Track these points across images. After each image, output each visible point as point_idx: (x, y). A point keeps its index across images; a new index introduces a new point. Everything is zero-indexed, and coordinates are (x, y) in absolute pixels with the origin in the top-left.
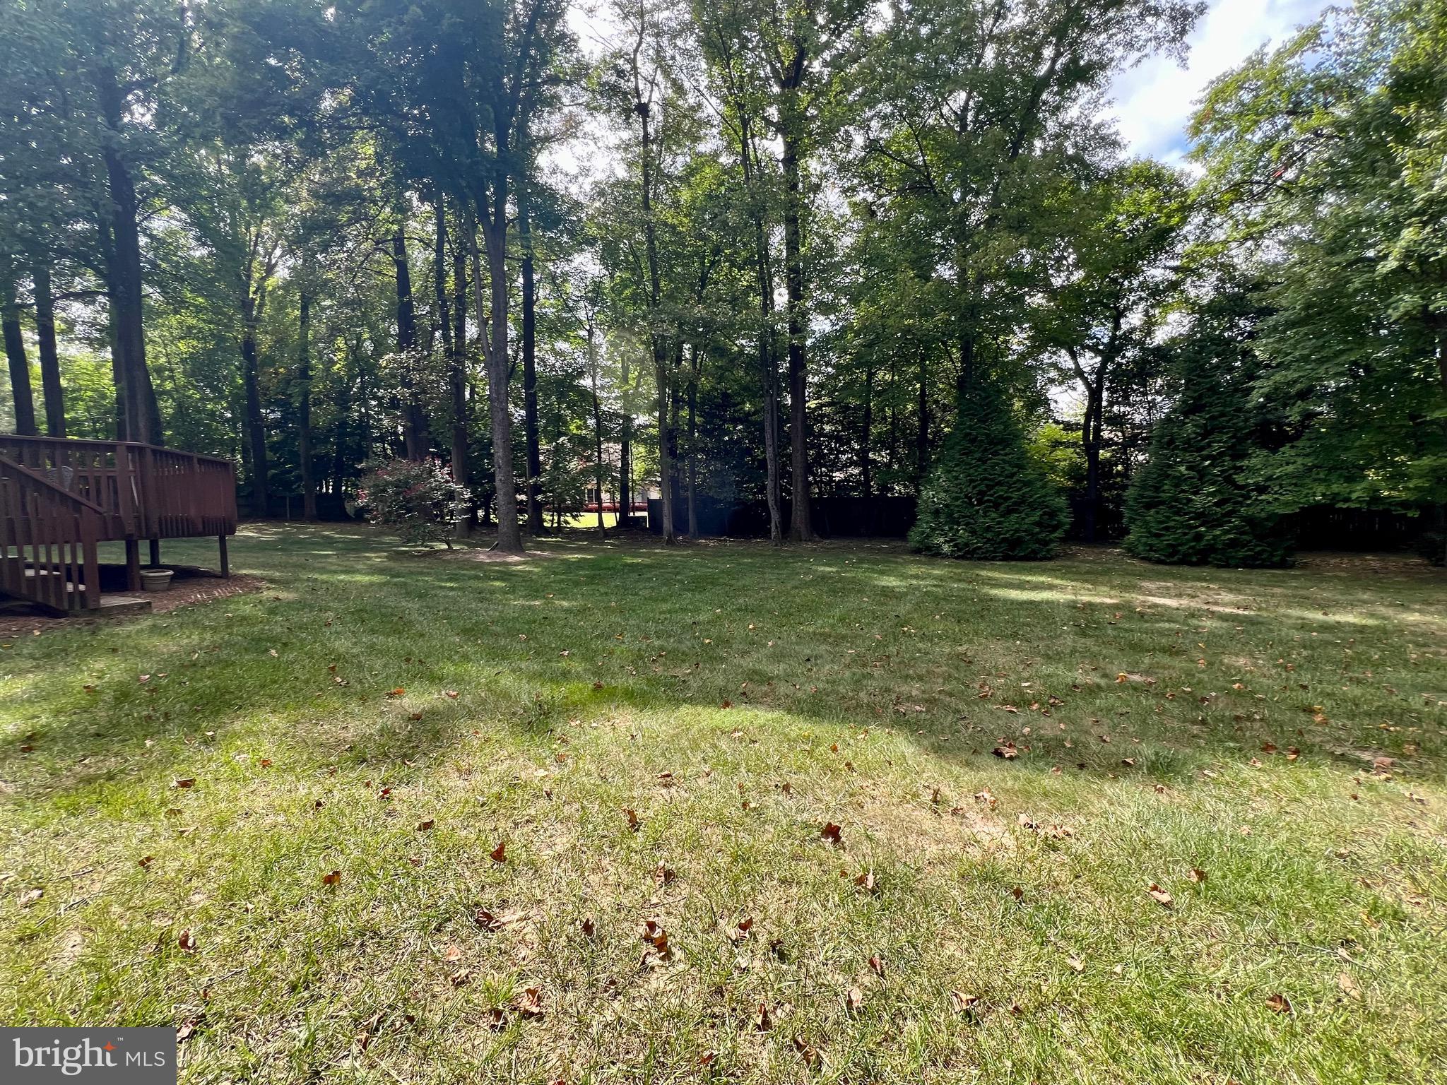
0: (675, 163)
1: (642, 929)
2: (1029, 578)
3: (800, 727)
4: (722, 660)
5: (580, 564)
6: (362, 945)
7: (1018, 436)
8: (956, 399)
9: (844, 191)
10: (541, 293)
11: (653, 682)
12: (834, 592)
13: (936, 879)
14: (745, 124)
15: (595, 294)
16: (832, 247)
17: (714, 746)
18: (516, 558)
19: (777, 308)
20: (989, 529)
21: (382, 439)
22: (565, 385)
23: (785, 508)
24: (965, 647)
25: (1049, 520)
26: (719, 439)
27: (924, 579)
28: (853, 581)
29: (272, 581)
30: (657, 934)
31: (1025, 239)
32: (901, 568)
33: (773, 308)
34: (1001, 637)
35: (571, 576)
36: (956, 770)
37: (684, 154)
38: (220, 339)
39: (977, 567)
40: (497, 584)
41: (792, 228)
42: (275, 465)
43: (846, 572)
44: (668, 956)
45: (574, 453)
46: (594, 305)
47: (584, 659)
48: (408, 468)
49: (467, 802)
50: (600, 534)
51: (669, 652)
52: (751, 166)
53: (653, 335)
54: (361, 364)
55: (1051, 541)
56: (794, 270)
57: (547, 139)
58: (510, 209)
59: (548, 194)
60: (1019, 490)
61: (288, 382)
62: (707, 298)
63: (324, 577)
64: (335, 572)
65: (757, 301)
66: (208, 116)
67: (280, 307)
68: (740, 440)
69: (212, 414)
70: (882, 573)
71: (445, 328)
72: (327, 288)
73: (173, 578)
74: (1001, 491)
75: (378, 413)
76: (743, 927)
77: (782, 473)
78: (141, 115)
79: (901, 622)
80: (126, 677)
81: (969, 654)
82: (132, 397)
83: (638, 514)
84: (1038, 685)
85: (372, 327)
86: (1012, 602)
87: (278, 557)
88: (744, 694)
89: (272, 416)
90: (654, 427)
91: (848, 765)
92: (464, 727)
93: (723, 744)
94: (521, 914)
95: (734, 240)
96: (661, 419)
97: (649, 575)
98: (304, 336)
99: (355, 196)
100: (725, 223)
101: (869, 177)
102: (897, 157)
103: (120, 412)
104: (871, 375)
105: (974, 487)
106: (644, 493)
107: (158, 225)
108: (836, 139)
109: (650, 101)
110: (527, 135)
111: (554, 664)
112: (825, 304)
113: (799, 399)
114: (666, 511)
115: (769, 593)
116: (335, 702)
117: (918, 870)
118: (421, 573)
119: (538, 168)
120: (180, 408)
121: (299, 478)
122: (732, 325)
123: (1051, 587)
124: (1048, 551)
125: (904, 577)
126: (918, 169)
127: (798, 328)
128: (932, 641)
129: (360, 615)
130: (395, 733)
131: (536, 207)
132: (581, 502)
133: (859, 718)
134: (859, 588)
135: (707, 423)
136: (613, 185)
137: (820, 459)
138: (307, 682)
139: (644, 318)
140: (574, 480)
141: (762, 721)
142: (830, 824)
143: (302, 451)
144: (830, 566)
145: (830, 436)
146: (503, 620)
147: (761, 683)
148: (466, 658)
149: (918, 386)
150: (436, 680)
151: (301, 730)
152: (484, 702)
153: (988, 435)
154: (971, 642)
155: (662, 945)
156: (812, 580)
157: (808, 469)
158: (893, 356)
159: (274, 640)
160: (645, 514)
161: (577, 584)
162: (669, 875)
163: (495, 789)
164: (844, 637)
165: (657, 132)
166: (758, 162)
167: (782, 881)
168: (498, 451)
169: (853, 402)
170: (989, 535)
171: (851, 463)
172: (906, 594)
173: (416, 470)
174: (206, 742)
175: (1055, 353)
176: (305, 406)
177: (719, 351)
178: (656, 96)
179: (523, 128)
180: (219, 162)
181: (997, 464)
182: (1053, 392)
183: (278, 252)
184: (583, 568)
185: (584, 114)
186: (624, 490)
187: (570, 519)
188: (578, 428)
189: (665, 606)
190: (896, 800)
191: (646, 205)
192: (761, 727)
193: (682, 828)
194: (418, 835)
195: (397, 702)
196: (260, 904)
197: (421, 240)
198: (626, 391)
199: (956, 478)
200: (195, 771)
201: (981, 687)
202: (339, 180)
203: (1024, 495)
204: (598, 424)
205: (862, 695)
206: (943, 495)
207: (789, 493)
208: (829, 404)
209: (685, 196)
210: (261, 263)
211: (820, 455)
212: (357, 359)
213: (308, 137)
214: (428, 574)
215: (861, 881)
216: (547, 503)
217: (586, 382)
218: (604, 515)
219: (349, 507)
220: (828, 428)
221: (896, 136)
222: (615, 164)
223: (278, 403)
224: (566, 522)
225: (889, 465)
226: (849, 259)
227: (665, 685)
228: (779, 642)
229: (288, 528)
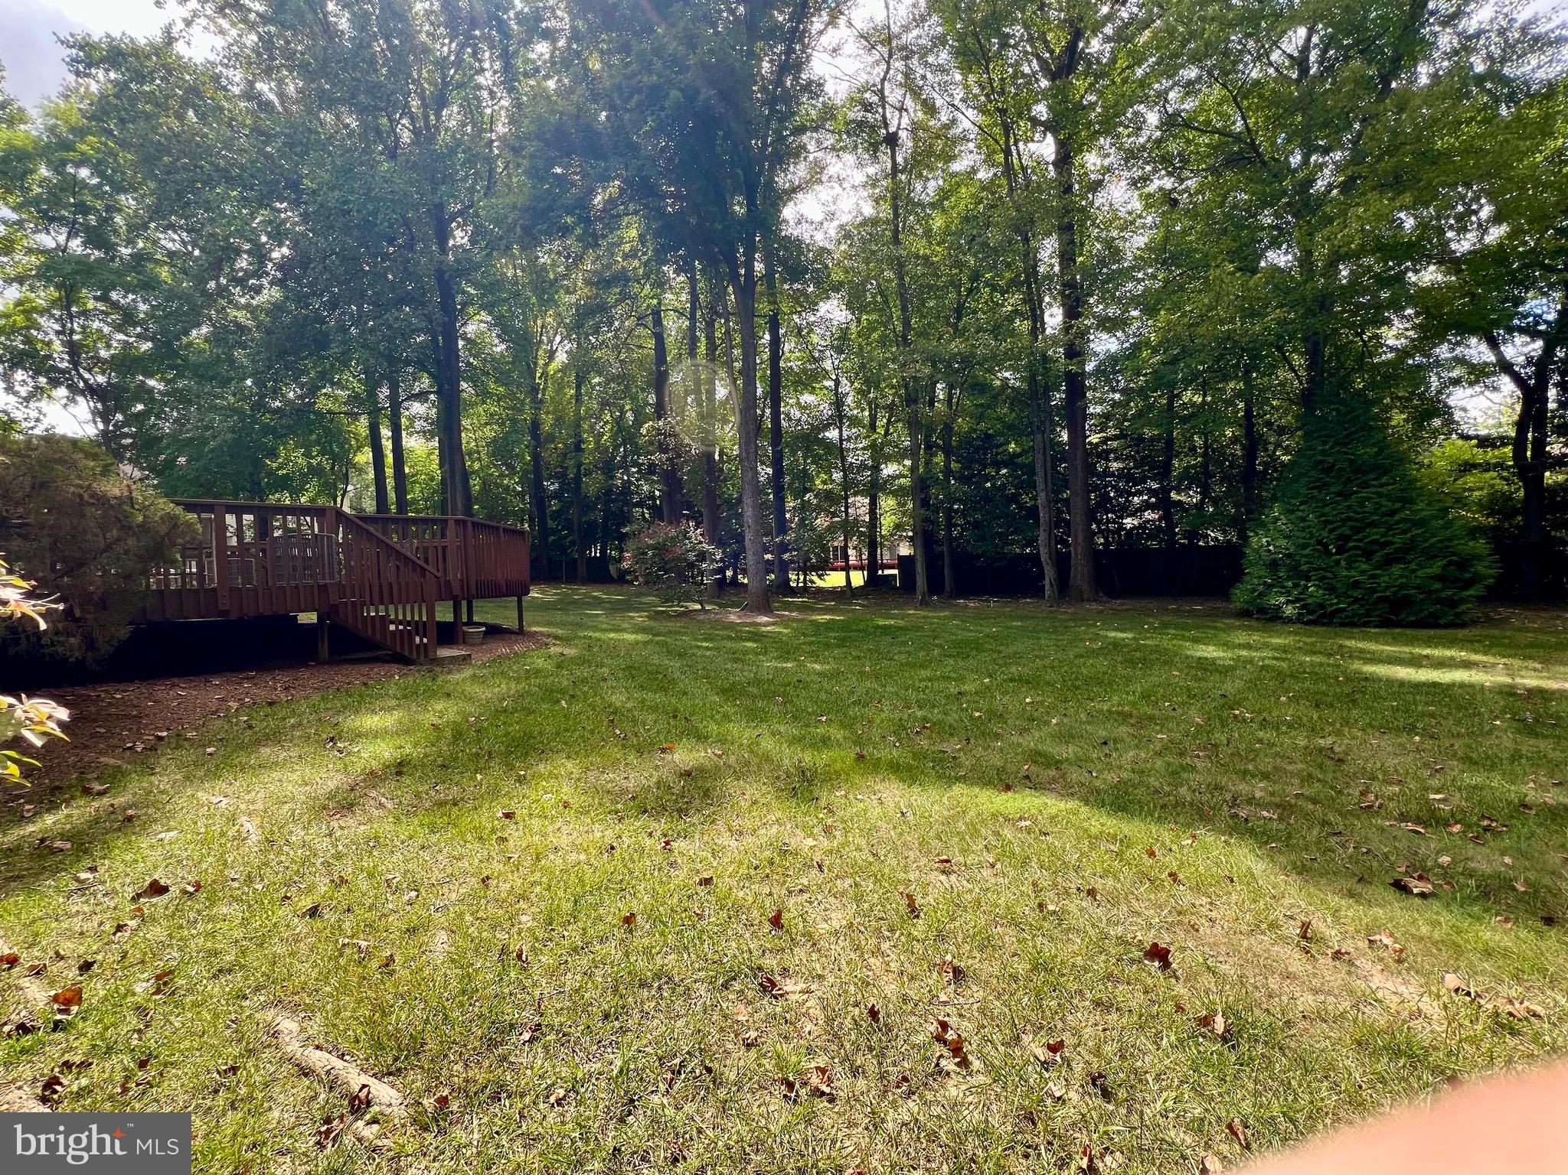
0: (927, 189)
1: (933, 1028)
2: (1427, 651)
3: (1100, 822)
4: (997, 736)
5: (829, 626)
6: (660, 988)
7: (1402, 460)
8: (1297, 417)
9: (1134, 183)
10: (787, 348)
11: (920, 756)
12: (1131, 663)
13: (1318, 1039)
14: (1007, 129)
15: (842, 341)
16: (1118, 251)
17: (997, 834)
18: (766, 619)
19: (1049, 331)
20: (1356, 585)
21: (640, 504)
22: (810, 439)
23: (1063, 562)
24: (1330, 740)
25: (1459, 573)
26: (979, 485)
27: (1257, 649)
28: (1156, 650)
29: (556, 638)
30: (950, 1035)
31: (1407, 198)
32: (1223, 636)
33: (1044, 330)
34: (1385, 729)
35: (821, 638)
36: (1335, 901)
37: (936, 178)
38: (514, 421)
39: (1337, 635)
40: (749, 644)
41: (1066, 237)
42: (554, 532)
43: (1146, 639)
44: (964, 1063)
45: (819, 509)
46: (842, 352)
47: (843, 726)
48: (666, 531)
49: (741, 863)
50: (847, 594)
51: (935, 724)
52: (1016, 175)
53: (904, 379)
54: (625, 434)
55: (1463, 601)
56: (1070, 285)
57: (794, 190)
58: (759, 267)
59: (795, 245)
60: (1405, 532)
61: (565, 455)
62: (965, 329)
63: (597, 635)
64: (606, 630)
65: (1023, 326)
66: (511, 229)
67: (560, 389)
68: (1004, 486)
69: (507, 489)
70: (1196, 641)
71: (697, 392)
72: (597, 367)
73: (485, 633)
74: (1375, 534)
75: (638, 480)
76: (1054, 1048)
77: (1058, 522)
78: (460, 237)
79: (1229, 702)
80: (459, 719)
81: (1337, 749)
82: (452, 477)
83: (887, 572)
84: (1457, 799)
85: (634, 399)
86: (1402, 683)
87: (559, 616)
88: (1027, 777)
89: (552, 488)
90: (905, 477)
91: (1173, 875)
92: (732, 786)
93: (1007, 833)
94: (802, 986)
95: (995, 262)
96: (913, 469)
97: (903, 639)
98: (577, 412)
99: (622, 278)
100: (985, 244)
101: (1166, 160)
102: (1206, 129)
103: (444, 491)
104: (1172, 398)
105: (1331, 531)
106: (892, 548)
107: (471, 329)
108: (1121, 124)
109: (898, 128)
110: (773, 190)
111: (812, 730)
112: (1108, 319)
113: (1078, 433)
114: (920, 569)
115: (1047, 662)
116: (617, 753)
117: (1288, 1024)
118: (679, 633)
119: (784, 221)
120: (485, 483)
121: (573, 543)
122: (994, 357)
123: (1467, 665)
124: (1457, 615)
125: (1226, 645)
126: (1238, 138)
127: (1076, 352)
128: (1278, 728)
129: (631, 671)
130: (670, 788)
131: (782, 262)
132: (826, 560)
133: (1181, 819)
134: (1167, 659)
135: (964, 468)
136: (861, 225)
137: (1104, 503)
138: (592, 732)
139: (894, 361)
140: (821, 537)
141: (1054, 811)
142: (1155, 945)
143: (575, 520)
144: (1123, 631)
145: (1121, 475)
146: (757, 682)
147: (1048, 766)
148: (727, 717)
149: (1241, 405)
150: (701, 738)
151: (592, 776)
152: (747, 764)
153: (1352, 462)
154: (1339, 733)
155: (957, 1049)
156: (1101, 648)
157: (1091, 516)
158: (1204, 371)
159: (563, 692)
160: (895, 572)
161: (828, 646)
162: (958, 972)
163: (767, 853)
164: (1151, 718)
165: (905, 159)
166: (1024, 169)
167: (1098, 1003)
168: (748, 512)
169: (1148, 433)
170: (1357, 593)
171: (1147, 506)
172: (1233, 668)
173: (673, 533)
174: (521, 780)
175: (1458, 344)
176: (578, 479)
177: (980, 387)
178: (905, 121)
179: (770, 183)
180: (515, 268)
181: (1369, 499)
182: (1460, 398)
183: (558, 338)
184: (832, 630)
185: (830, 158)
186: (873, 546)
187: (815, 578)
188: (824, 482)
189: (924, 673)
190: (1245, 928)
191: (896, 241)
192: (1052, 818)
193: (969, 921)
194: (699, 889)
195: (668, 757)
196: (573, 934)
197: (675, 311)
198: (875, 440)
199: (1304, 519)
200: (514, 806)
201: (1362, 794)
202: (608, 267)
203: (1413, 539)
204: (845, 476)
205: (1183, 790)
206: (1283, 543)
207: (1065, 543)
208: (1115, 438)
209: (938, 223)
210: (546, 351)
211: (1105, 497)
212: (620, 430)
213: (585, 232)
214: (685, 634)
215: (1206, 1021)
216: (792, 562)
217: (833, 434)
218: (852, 574)
219: (612, 569)
220: (1115, 466)
221: (1203, 103)
222: (861, 202)
223: (556, 476)
224: (812, 582)
225: (1200, 506)
226: (1140, 263)
227: (933, 761)
228: (1065, 720)
229: (564, 589)
